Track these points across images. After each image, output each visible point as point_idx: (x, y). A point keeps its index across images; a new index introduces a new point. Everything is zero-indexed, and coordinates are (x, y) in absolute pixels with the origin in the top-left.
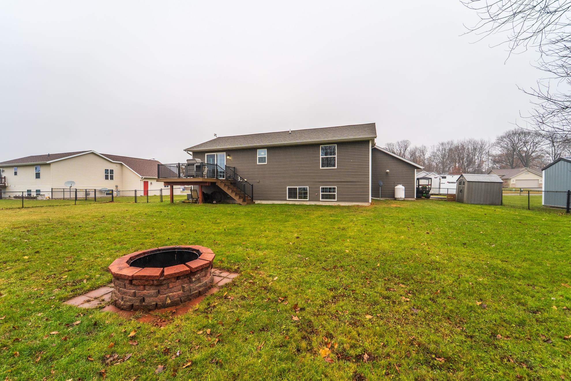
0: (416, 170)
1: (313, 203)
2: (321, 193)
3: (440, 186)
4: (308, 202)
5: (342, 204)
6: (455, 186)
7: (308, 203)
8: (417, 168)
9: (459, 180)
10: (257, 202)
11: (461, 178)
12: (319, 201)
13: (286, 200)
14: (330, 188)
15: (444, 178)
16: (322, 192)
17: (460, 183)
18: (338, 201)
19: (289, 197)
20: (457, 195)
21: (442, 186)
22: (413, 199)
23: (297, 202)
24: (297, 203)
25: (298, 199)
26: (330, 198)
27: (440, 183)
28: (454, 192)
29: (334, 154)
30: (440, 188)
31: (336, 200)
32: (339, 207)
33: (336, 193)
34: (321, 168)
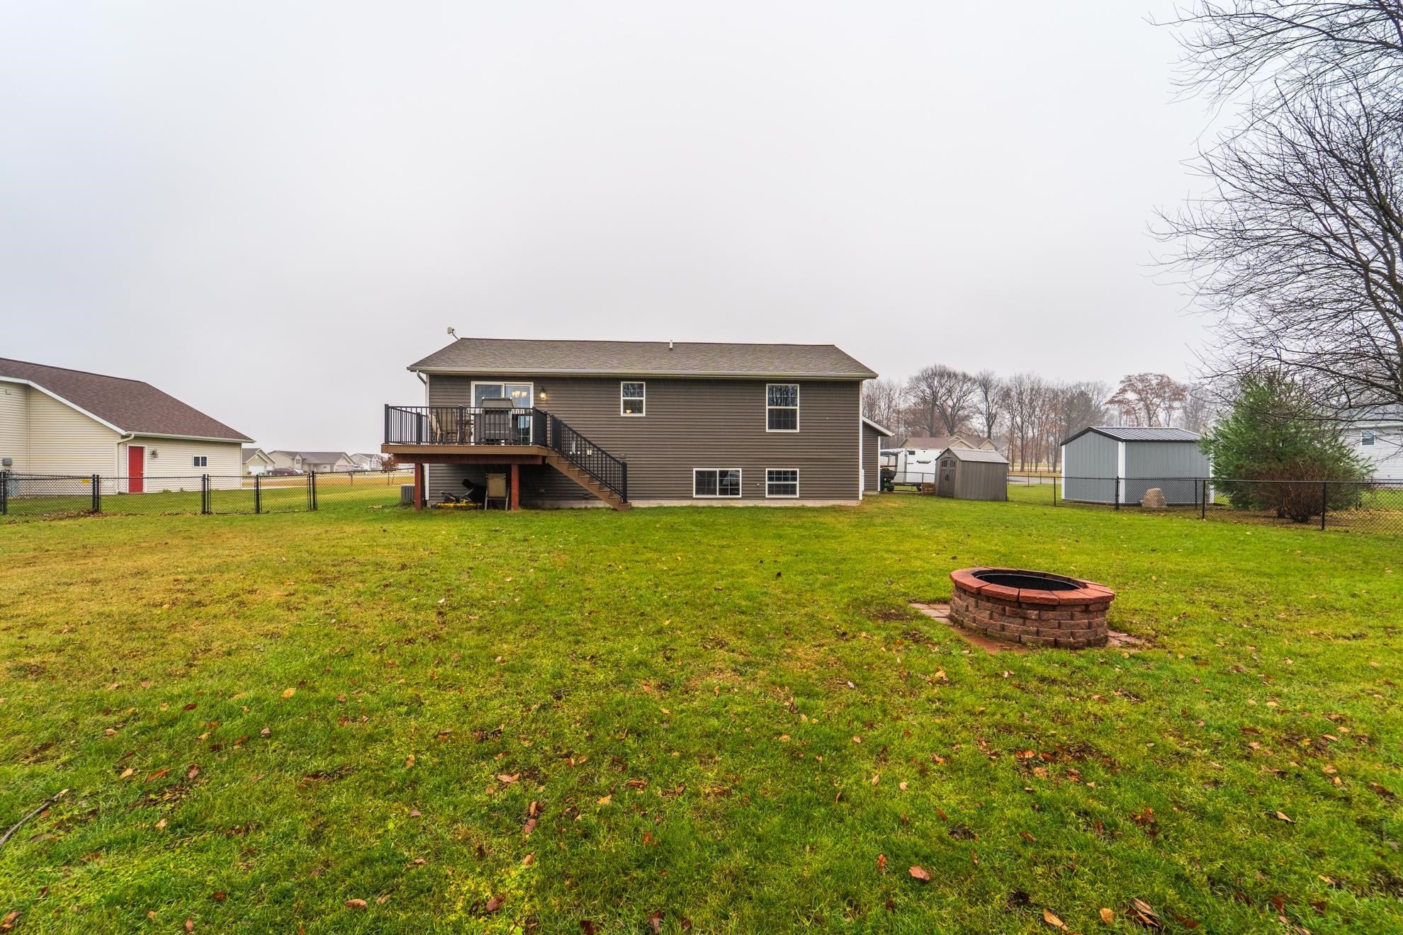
0: (879, 438)
1: (750, 503)
2: (767, 483)
3: (906, 468)
4: (739, 501)
5: (810, 503)
6: (932, 468)
7: (740, 504)
8: (883, 434)
9: (943, 457)
10: (636, 504)
11: (946, 455)
12: (763, 498)
13: (691, 498)
14: (785, 473)
15: (912, 453)
16: (770, 479)
17: (944, 464)
18: (801, 498)
19: (697, 493)
20: (937, 485)
21: (909, 468)
22: (875, 493)
23: (716, 501)
24: (715, 504)
25: (718, 496)
26: (786, 493)
27: (906, 463)
28: (931, 479)
29: (793, 402)
30: (905, 472)
31: (798, 496)
32: (803, 509)
33: (798, 483)
34: (767, 431)
